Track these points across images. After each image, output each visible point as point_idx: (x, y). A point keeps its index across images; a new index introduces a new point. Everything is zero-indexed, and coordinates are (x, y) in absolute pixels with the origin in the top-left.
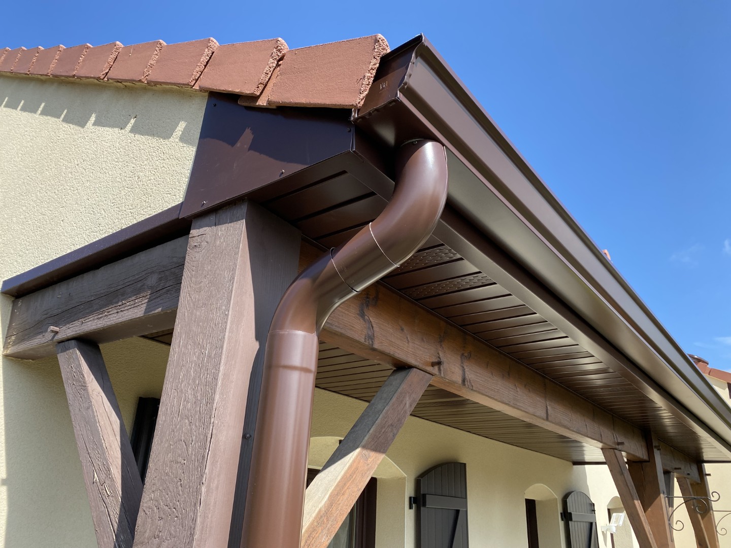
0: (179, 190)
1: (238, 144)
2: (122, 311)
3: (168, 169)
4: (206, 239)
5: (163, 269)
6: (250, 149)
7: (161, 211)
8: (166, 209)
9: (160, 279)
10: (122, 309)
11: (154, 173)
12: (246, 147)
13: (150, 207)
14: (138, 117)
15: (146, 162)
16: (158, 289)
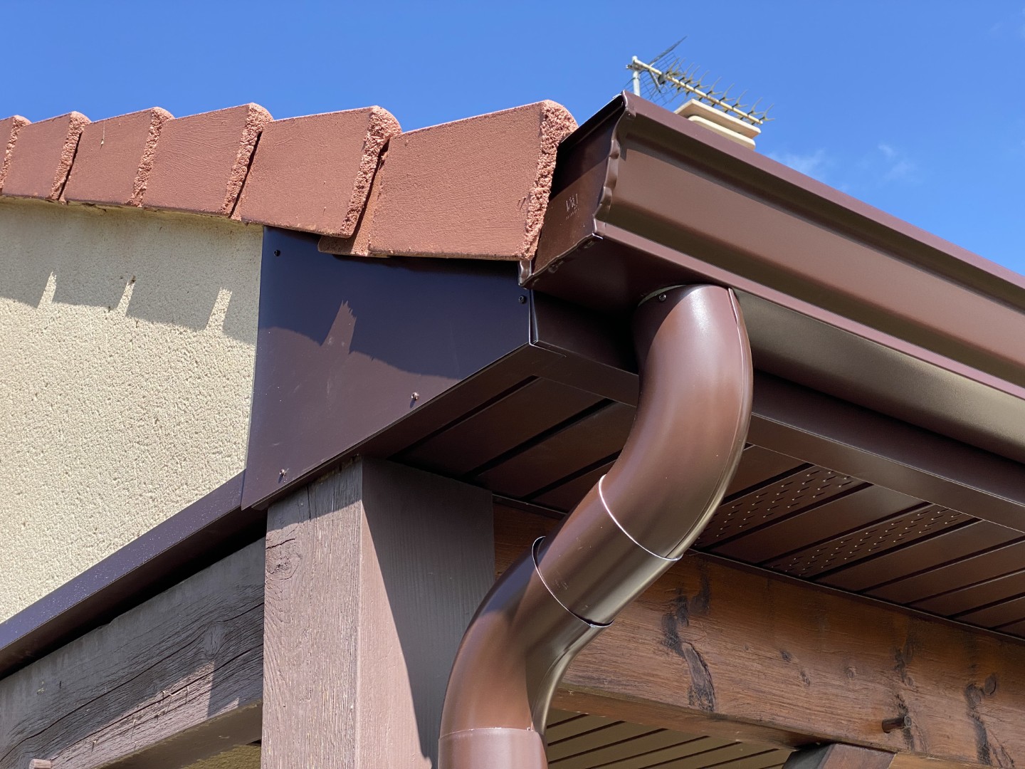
0: (235, 443)
1: (330, 340)
2: (164, 713)
3: (209, 398)
4: (296, 551)
5: (231, 615)
6: (351, 350)
7: (208, 492)
8: (217, 486)
9: (227, 637)
10: (166, 709)
11: (184, 407)
12: (345, 344)
13: (186, 484)
14: (137, 280)
15: (166, 385)
16: (227, 659)
